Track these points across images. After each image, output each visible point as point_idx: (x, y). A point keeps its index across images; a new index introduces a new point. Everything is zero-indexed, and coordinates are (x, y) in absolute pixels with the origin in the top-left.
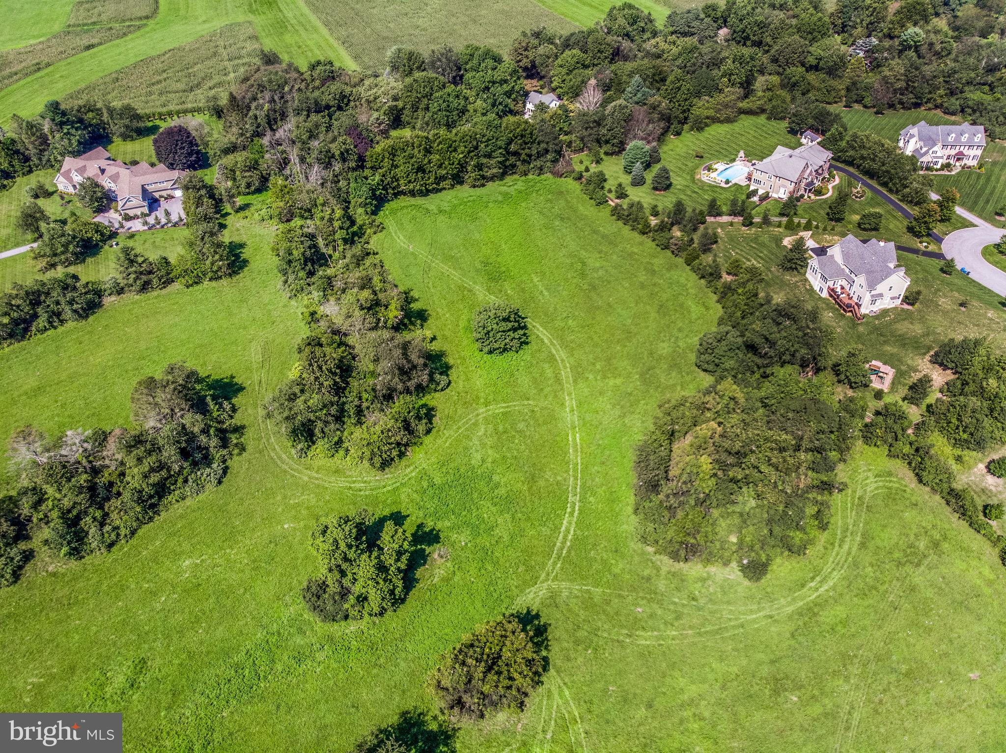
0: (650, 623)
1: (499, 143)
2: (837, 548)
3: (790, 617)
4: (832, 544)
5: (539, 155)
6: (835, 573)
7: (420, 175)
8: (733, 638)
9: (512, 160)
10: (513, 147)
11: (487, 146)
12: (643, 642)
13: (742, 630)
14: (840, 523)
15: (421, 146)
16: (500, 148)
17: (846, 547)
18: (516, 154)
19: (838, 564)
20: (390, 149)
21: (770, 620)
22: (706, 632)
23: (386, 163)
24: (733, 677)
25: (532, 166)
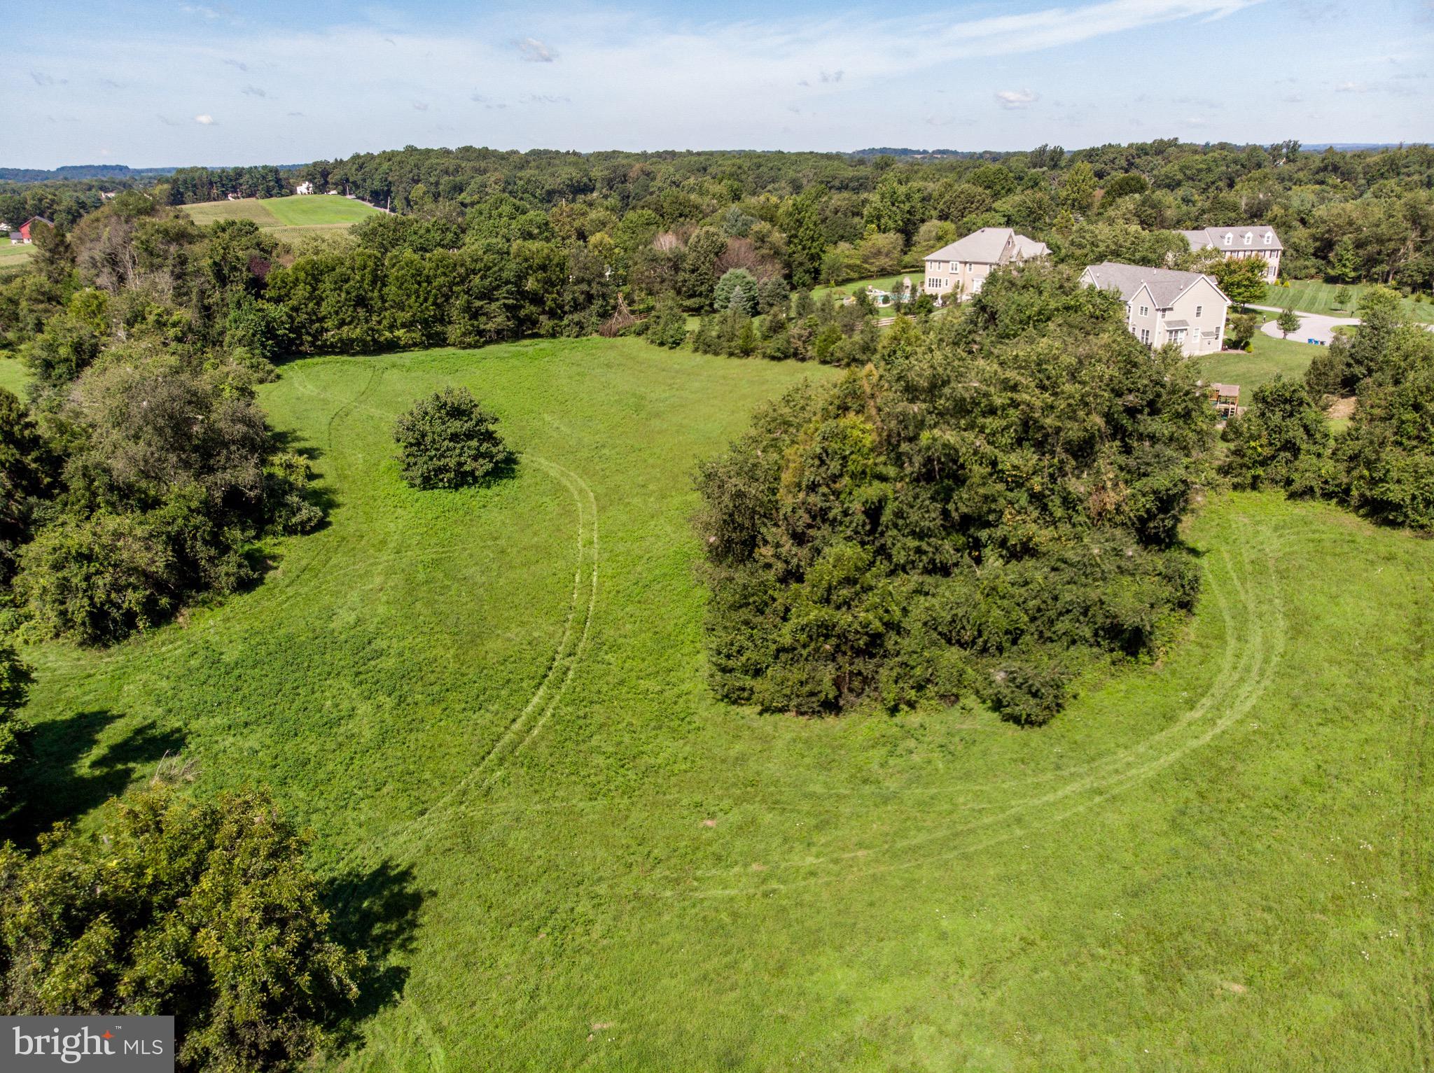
0: (740, 844)
1: (505, 275)
2: (1232, 643)
3: (1155, 785)
4: (1221, 637)
5: (577, 307)
6: (1245, 689)
7: (362, 312)
8: (995, 853)
9: (529, 309)
10: (530, 284)
11: (483, 278)
12: (719, 892)
13: (1019, 832)
14: (1223, 603)
15: (365, 267)
16: (507, 282)
17: (1256, 640)
18: (537, 299)
19: (1248, 670)
20: (308, 267)
21: (1097, 799)
22: (914, 849)
23: (301, 292)
24: (1015, 945)
25: (565, 322)
